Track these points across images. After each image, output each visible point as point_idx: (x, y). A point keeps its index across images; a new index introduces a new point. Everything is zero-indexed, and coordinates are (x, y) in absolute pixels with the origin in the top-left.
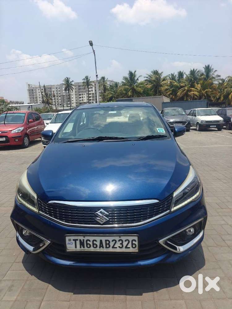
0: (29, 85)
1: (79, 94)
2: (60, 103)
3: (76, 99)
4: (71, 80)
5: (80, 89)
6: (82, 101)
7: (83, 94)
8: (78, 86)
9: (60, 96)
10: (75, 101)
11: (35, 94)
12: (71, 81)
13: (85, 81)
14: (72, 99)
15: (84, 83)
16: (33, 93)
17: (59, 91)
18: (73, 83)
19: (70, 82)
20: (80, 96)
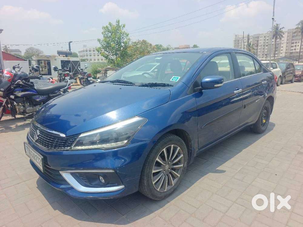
0: (236, 36)
1: (292, 42)
2: (266, 53)
3: (287, 48)
4: (280, 27)
5: (294, 36)
6: (294, 51)
7: (297, 41)
8: (292, 33)
9: (267, 46)
10: (284, 50)
11: (240, 44)
12: (282, 28)
13: (300, 26)
14: (282, 49)
15: (297, 28)
16: (238, 43)
17: (267, 39)
18: (283, 30)
19: (279, 29)
20: (292, 45)
